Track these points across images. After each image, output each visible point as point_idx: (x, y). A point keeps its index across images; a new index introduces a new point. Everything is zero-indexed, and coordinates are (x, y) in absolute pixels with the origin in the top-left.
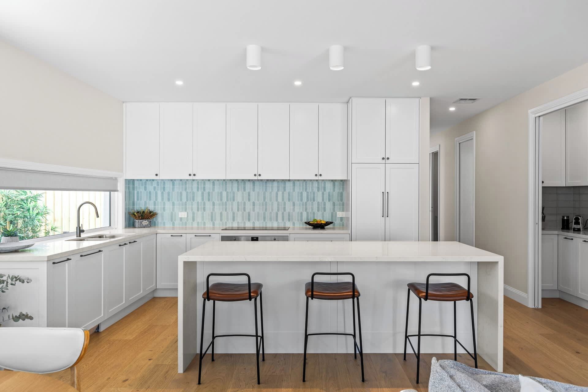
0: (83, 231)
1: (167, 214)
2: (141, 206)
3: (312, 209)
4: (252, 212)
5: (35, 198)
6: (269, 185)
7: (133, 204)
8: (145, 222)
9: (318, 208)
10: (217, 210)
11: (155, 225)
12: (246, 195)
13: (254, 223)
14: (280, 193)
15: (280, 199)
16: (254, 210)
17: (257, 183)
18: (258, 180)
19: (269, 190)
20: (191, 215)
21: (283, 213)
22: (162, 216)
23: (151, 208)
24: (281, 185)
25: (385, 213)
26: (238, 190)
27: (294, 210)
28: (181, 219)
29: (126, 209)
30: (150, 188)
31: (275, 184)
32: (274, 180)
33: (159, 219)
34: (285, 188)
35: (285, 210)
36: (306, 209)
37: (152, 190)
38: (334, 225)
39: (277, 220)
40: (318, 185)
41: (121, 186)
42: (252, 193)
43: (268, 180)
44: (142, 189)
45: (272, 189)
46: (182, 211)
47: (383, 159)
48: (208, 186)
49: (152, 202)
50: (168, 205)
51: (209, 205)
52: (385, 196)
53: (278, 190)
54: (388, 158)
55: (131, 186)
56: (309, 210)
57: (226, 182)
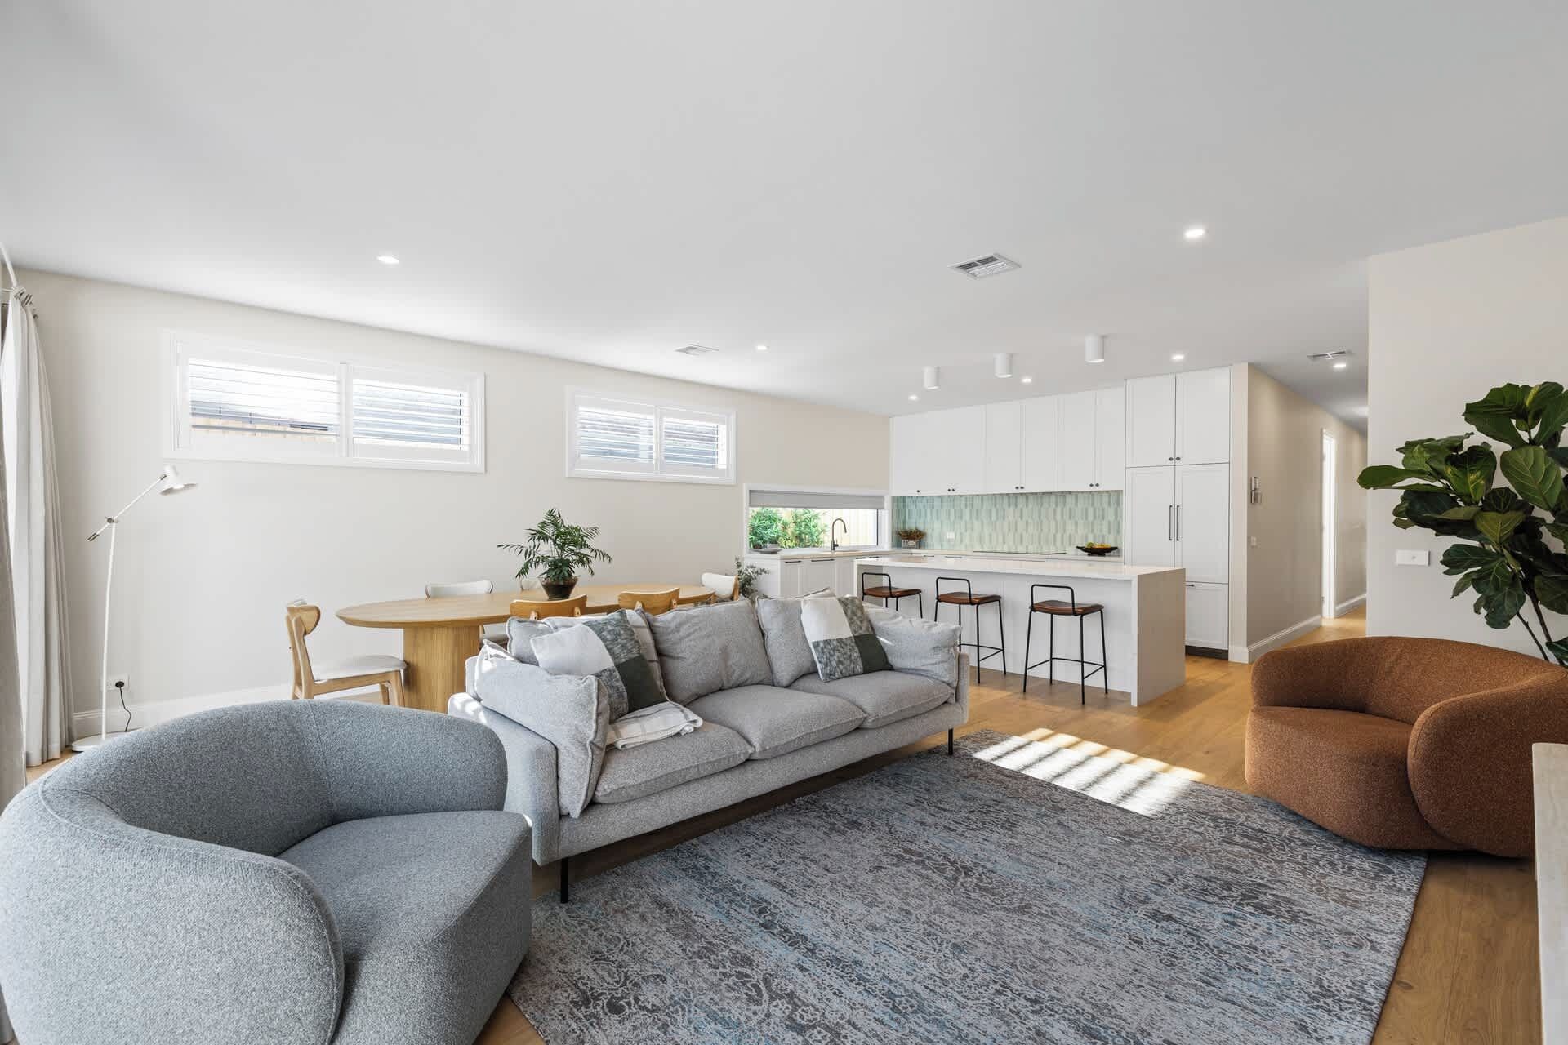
0: (837, 545)
1: (936, 534)
2: (911, 525)
3: (1101, 531)
4: (1024, 534)
5: (816, 516)
6: (1045, 499)
7: (904, 522)
8: (912, 543)
9: (1109, 529)
10: (986, 532)
11: (924, 546)
12: (1018, 514)
13: (1027, 547)
14: (1059, 510)
15: (1059, 517)
16: (1027, 531)
17: (1031, 498)
18: (1022, 494)
19: (1046, 505)
20: (959, 537)
21: (1062, 536)
22: (932, 537)
23: (921, 528)
24: (1061, 500)
25: (1175, 536)
26: (1009, 506)
27: (1076, 531)
28: (949, 540)
29: (893, 527)
30: (920, 505)
31: (1053, 497)
32: (1051, 493)
33: (929, 541)
34: (1065, 503)
35: (1065, 531)
36: (1092, 531)
37: (922, 508)
38: (1118, 552)
39: (1055, 544)
40: (1110, 498)
41: (887, 503)
42: (1025, 510)
43: (1043, 493)
44: (913, 507)
45: (1050, 505)
46: (950, 531)
47: (1171, 459)
48: (977, 501)
49: (922, 521)
50: (937, 525)
51: (977, 524)
52: (1175, 511)
53: (1057, 505)
54: (1178, 459)
55: (901, 504)
56: (1097, 532)
57: (995, 498)
